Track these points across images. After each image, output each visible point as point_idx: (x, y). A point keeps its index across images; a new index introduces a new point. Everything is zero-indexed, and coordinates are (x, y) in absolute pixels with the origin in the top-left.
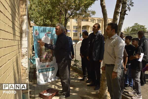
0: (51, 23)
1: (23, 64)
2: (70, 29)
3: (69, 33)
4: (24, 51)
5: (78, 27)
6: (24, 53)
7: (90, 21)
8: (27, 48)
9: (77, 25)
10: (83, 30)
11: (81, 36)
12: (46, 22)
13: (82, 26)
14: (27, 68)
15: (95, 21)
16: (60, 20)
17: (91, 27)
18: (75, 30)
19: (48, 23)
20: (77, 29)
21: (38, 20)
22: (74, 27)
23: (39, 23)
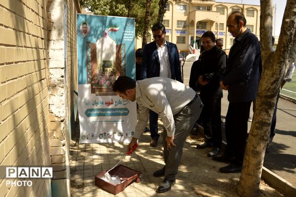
0: (127, 11)
1: (53, 108)
2: (170, 28)
3: (168, 36)
4: (56, 75)
5: (188, 24)
6: (56, 81)
7: (215, 10)
8: (62, 68)
9: (185, 18)
10: (198, 30)
11: (193, 43)
12: (118, 10)
13: (197, 20)
14: (62, 119)
15: (226, 10)
16: (148, 4)
17: (217, 23)
18: (181, 29)
19: (121, 12)
20: (184, 27)
21: (99, 5)
22: (178, 24)
23: (100, 12)
